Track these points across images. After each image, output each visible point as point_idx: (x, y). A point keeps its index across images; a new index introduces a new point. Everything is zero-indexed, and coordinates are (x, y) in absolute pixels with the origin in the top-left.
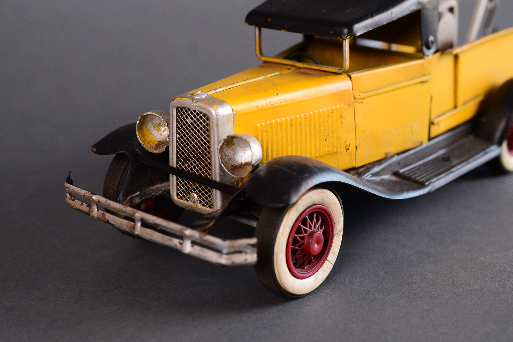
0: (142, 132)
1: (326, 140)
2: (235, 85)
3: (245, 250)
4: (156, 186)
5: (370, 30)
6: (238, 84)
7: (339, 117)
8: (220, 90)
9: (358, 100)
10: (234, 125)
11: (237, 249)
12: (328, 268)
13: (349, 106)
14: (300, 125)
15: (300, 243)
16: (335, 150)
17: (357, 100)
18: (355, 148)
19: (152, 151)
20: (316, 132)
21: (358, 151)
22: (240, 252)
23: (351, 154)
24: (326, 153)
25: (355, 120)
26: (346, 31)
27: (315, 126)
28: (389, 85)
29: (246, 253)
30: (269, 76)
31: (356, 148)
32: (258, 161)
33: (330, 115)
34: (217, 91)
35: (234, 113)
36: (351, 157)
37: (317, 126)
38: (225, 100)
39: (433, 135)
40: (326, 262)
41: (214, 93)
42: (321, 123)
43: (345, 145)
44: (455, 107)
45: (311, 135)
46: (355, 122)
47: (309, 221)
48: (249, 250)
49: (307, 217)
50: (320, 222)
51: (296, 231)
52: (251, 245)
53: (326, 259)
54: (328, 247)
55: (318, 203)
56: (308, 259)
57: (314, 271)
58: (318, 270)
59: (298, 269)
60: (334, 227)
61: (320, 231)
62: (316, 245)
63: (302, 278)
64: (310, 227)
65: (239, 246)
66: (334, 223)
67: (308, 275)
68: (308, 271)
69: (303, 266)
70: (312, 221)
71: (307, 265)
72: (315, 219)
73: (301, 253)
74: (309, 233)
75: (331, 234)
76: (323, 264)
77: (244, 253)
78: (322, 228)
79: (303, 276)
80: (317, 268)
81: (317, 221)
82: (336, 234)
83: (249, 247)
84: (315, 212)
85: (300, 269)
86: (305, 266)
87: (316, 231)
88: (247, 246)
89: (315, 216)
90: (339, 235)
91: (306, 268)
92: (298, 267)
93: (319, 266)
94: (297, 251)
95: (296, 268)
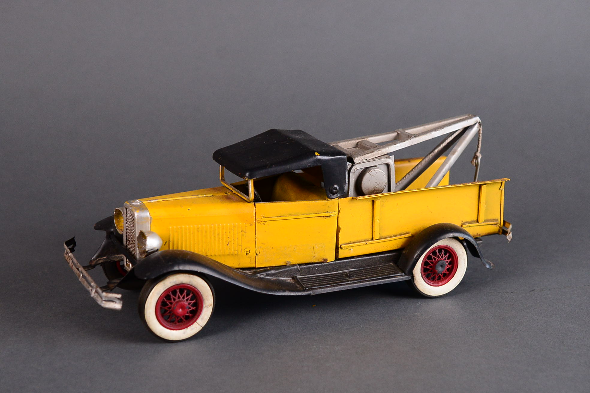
0: (119, 219)
1: (228, 245)
2: (169, 199)
3: (115, 301)
4: (120, 255)
5: (267, 176)
6: (171, 199)
7: (241, 231)
8: (154, 201)
9: (260, 222)
10: (150, 225)
11: (110, 299)
12: (196, 328)
13: (251, 225)
14: (206, 232)
15: (168, 306)
16: (236, 252)
17: (258, 222)
18: (255, 254)
19: (119, 232)
20: (220, 238)
21: (258, 257)
22: (112, 301)
23: (251, 257)
24: (228, 254)
25: (256, 235)
26: (247, 174)
27: (218, 235)
28: (290, 215)
29: (116, 303)
30: (200, 196)
31: (257, 255)
32: (152, 249)
33: (233, 228)
34: (151, 201)
35: (151, 217)
36: (251, 259)
37: (221, 235)
38: (148, 208)
39: (340, 256)
40: (195, 323)
41: (148, 203)
42: (224, 233)
43: (245, 251)
44: (372, 239)
45: (215, 239)
46: (256, 236)
47: (178, 293)
48: (118, 301)
49: (178, 291)
50: (190, 296)
51: (166, 297)
52: (118, 299)
53: (195, 321)
54: (198, 314)
55: (186, 283)
56: (178, 318)
57: (182, 327)
58: (187, 327)
59: (169, 323)
60: (204, 302)
61: (189, 302)
62: (181, 310)
63: (171, 329)
64: (179, 298)
65: (111, 298)
66: (203, 299)
67: (177, 328)
68: (178, 326)
69: (175, 322)
70: (181, 294)
71: (179, 322)
72: (185, 293)
73: (170, 313)
74: (176, 301)
75: (200, 305)
76: (192, 324)
77: (115, 303)
78: (193, 300)
79: (171, 328)
80: (186, 326)
81: (187, 295)
82: (205, 307)
83: (117, 299)
84: (186, 289)
85: (171, 324)
86: (177, 323)
87: (183, 301)
88: (116, 299)
89: (185, 291)
90: (208, 308)
91: (177, 324)
92: (170, 322)
93: (188, 325)
94: (166, 311)
95: (168, 322)
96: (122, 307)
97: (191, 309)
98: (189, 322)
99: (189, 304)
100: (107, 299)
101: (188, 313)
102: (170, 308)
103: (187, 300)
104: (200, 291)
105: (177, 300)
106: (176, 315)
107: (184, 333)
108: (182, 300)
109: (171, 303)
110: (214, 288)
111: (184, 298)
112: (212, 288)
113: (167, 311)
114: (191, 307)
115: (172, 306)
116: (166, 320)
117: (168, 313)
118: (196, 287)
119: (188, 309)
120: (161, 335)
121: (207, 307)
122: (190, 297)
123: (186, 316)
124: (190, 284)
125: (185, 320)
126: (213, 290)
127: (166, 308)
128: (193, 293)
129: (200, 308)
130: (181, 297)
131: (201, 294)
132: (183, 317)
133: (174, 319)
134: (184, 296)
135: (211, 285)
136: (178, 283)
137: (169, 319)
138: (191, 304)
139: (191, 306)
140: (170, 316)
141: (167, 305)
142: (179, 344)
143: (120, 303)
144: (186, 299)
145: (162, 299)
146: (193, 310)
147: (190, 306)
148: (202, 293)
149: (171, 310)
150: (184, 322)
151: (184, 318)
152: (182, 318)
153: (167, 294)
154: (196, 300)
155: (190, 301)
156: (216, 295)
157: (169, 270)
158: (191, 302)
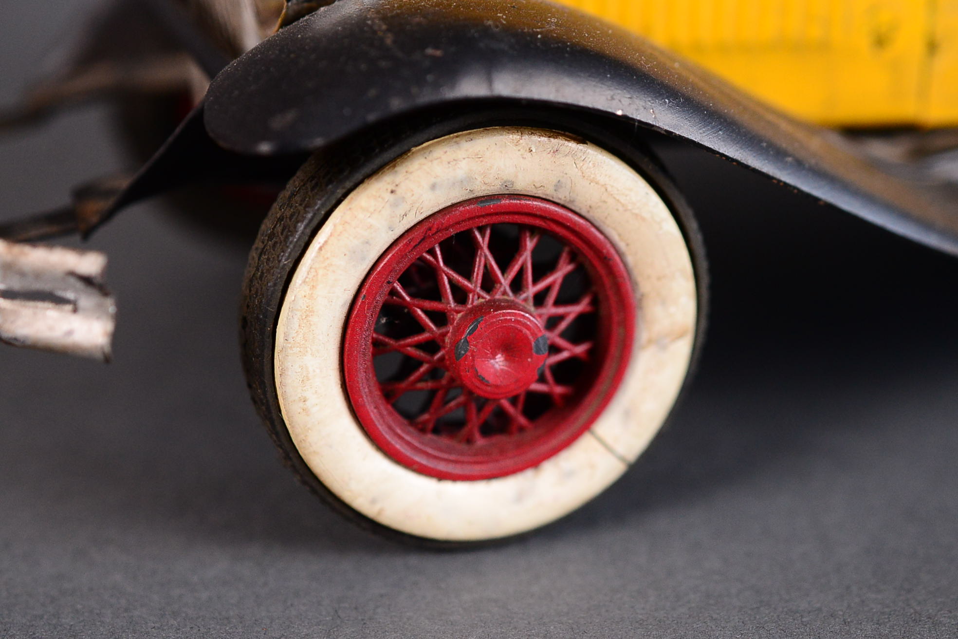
31: (931, 48)
47: (485, 257)
48: (87, 300)
49: (483, 241)
50: (556, 278)
51: (405, 280)
52: (87, 281)
53: (587, 427)
54: (602, 386)
55: (533, 192)
56: (480, 409)
57: (508, 463)
58: (535, 464)
59: (429, 437)
60: (639, 314)
61: (550, 309)
62: (499, 362)
63: (441, 476)
64: (489, 284)
65: (38, 275)
66: (638, 296)
67: (477, 469)
68: (484, 457)
69: (465, 431)
70: (505, 259)
71: (487, 430)
72: (526, 258)
73: (434, 373)
74: (474, 301)
75: (618, 332)
76: (567, 444)
77: (69, 307)
78: (573, 300)
79: (442, 467)
80: (532, 454)
81: (542, 269)
82: (650, 341)
83: (79, 285)
84: (533, 230)
85: (444, 441)
86: (477, 435)
87: (512, 305)
88: (72, 280)
89: (530, 244)
90: (663, 348)
91: (480, 442)
92: (436, 431)
93: (543, 448)
94: (409, 365)
95: (422, 429)
96: (116, 337)
97: (565, 355)
98: (551, 432)
99: (552, 322)
100: (16, 284)
101: (542, 379)
102: (431, 346)
103: (539, 299)
104: (622, 246)
105: (478, 297)
106: (470, 393)
107: (520, 498)
108: (511, 296)
109: (440, 318)
110: (703, 227)
111: (517, 285)
112: (693, 225)
113: (420, 364)
114: (561, 342)
115: (444, 335)
116: (410, 418)
117: (420, 379)
118: (596, 215)
119: (546, 352)
120: (379, 513)
121: (661, 342)
122: (559, 281)
123: (532, 396)
124: (561, 196)
125: (522, 420)
126: (697, 238)
127: (409, 345)
128: (573, 257)
129: (615, 350)
130: (505, 281)
131: (625, 265)
132: (514, 401)
133: (460, 414)
134: (521, 272)
135: (687, 213)
136: (481, 189)
137: (426, 416)
138: (563, 325)
139: (562, 335)
140: (433, 393)
141: (420, 328)
142: (489, 558)
143: (99, 310)
144: (532, 290)
145: (386, 289)
146: (572, 361)
147: (554, 336)
148: (630, 260)
149: (442, 359)
150: (521, 429)
151: (520, 406)
152: (511, 409)
153: (412, 256)
154: (595, 302)
155: (557, 303)
156: (712, 271)
157: (426, 97)
158: (561, 310)
